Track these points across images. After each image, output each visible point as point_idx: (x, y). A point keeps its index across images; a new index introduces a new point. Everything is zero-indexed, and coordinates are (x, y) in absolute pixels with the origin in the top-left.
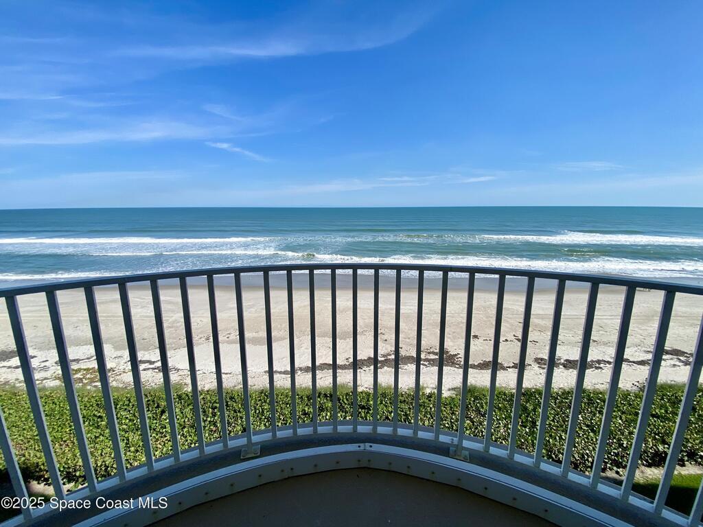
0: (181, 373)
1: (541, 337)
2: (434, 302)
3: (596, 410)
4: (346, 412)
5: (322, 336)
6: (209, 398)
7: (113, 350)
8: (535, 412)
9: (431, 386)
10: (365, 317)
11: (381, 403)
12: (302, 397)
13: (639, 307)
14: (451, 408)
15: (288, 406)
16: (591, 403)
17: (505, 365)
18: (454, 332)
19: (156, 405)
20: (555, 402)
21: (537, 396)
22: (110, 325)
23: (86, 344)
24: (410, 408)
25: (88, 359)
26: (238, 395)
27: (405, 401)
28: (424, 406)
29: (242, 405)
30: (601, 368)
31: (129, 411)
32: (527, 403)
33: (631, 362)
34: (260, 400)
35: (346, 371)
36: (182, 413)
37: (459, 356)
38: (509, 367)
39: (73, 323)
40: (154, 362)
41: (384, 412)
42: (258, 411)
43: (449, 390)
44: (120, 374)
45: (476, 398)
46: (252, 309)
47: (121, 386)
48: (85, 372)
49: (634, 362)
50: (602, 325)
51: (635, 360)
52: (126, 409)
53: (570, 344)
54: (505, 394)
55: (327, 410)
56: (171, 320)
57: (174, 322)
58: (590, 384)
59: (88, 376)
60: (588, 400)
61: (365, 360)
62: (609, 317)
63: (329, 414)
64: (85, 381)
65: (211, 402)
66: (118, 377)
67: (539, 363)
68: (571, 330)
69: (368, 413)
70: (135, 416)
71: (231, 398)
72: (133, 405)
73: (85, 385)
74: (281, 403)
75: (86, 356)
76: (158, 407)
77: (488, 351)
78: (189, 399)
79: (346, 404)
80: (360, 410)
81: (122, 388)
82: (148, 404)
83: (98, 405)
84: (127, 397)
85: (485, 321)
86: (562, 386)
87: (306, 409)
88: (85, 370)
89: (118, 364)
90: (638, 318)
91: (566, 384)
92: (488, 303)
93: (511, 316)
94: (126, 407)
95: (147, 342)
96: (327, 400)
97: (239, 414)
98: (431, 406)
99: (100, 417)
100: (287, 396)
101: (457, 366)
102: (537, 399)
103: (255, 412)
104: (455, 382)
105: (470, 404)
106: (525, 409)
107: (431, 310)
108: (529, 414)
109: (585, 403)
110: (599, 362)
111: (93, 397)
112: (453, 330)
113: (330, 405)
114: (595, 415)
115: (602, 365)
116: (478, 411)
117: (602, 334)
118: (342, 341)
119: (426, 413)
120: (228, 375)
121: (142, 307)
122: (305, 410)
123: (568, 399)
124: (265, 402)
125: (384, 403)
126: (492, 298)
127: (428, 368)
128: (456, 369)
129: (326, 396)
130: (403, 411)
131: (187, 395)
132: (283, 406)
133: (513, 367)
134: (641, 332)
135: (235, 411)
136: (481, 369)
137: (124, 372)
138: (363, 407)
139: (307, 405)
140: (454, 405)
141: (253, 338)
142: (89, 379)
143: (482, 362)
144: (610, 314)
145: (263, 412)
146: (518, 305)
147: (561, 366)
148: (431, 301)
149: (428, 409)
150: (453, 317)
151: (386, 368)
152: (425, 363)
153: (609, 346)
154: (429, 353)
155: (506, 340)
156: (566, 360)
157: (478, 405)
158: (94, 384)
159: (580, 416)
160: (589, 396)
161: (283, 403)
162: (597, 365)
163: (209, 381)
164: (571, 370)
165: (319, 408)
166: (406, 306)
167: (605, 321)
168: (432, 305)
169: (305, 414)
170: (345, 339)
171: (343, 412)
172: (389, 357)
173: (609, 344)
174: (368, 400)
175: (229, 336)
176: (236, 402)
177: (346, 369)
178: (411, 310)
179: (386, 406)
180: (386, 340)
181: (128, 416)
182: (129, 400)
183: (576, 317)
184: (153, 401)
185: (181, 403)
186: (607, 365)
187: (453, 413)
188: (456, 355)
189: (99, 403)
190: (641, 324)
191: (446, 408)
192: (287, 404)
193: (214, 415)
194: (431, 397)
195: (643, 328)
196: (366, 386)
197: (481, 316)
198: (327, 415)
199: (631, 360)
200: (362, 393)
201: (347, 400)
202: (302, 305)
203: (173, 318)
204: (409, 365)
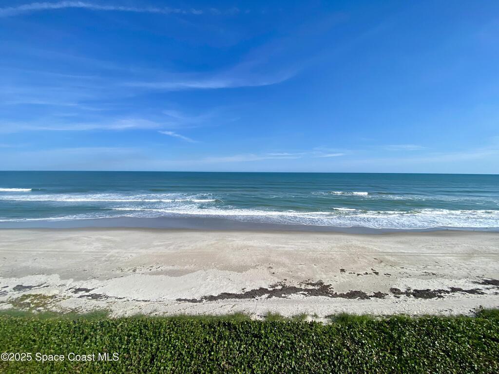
0: (109, 300)
1: (393, 271)
2: (309, 242)
3: (448, 336)
4: (241, 341)
5: (224, 269)
6: (126, 325)
7: (59, 279)
8: (400, 340)
9: (311, 313)
10: (258, 254)
11: (271, 332)
12: (204, 325)
13: (462, 247)
14: (330, 336)
15: (192, 334)
16: (444, 330)
17: (368, 295)
18: (326, 267)
19: (81, 332)
20: (415, 330)
21: (400, 325)
22: (61, 258)
23: (39, 274)
24: (295, 337)
25: (39, 286)
26: (151, 323)
27: (291, 329)
28: (307, 334)
29: (153, 333)
30: (442, 297)
31: (59, 336)
32: (392, 331)
33: (463, 291)
34: (169, 328)
35: (242, 300)
36: (102, 340)
37: (331, 287)
38: (371, 296)
39: (33, 256)
40: (90, 290)
41: (273, 341)
42: (166, 339)
43: (326, 317)
44: (60, 301)
45: (350, 327)
46: (170, 247)
47: (59, 311)
48: (33, 298)
49: (466, 291)
50: (437, 261)
51: (467, 289)
52: (56, 334)
53: (415, 276)
54: (373, 323)
55: (225, 338)
56: (108, 255)
57: (110, 257)
58: (436, 311)
59: (35, 301)
60: (440, 327)
61: (257, 290)
62: (441, 255)
63: (226, 342)
64: (32, 306)
65: (127, 330)
66: (58, 303)
67: (394, 293)
68: (414, 265)
69: (260, 341)
70: (62, 341)
71: (145, 326)
72: (62, 331)
73: (32, 309)
74: (186, 331)
75: (37, 284)
76: (82, 333)
77: (353, 282)
78: (109, 326)
79: (241, 332)
80: (253, 339)
81: (59, 313)
82: (75, 331)
83: (34, 329)
84: (59, 323)
85: (349, 258)
86: (415, 313)
87: (207, 337)
88: (33, 296)
89: (61, 292)
90: (462, 255)
91: (418, 312)
92: (350, 243)
93: (368, 254)
94: (56, 333)
95: (87, 273)
96: (225, 328)
97: (149, 342)
98: (313, 334)
99: (34, 341)
100: (192, 325)
101: (331, 295)
102: (399, 327)
103: (164, 340)
104: (330, 310)
105: (345, 332)
106: (391, 337)
107: (307, 248)
108: (395, 342)
109: (438, 330)
110: (440, 291)
111: (32, 322)
112: (325, 265)
113: (227, 334)
114: (448, 341)
115: (442, 294)
116: (352, 339)
117: (439, 268)
118: (240, 273)
119: (309, 341)
120: (147, 303)
121: (88, 244)
122: (206, 339)
123: (424, 327)
124: (173, 330)
125: (273, 331)
126: (352, 239)
127: (308, 297)
128: (329, 298)
129: (224, 324)
130: (289, 340)
131: (108, 323)
132: (188, 334)
133: (374, 296)
134: (467, 266)
135: (147, 339)
136: (350, 298)
137: (63, 299)
138: (255, 336)
139: (208, 333)
140: (332, 333)
141: (170, 270)
142: (35, 303)
143: (349, 292)
144: (441, 252)
145: (170, 340)
146: (372, 245)
147: (412, 296)
148: (307, 241)
149: (311, 337)
150: (325, 254)
151: (274, 297)
152: (305, 293)
153: (445, 278)
154: (308, 284)
155: (367, 273)
156: (415, 290)
157: (352, 333)
158: (38, 309)
159: (436, 342)
160: (441, 323)
161: (188, 332)
162: (439, 294)
163: (130, 307)
164: (420, 299)
165: (218, 336)
166: (288, 245)
167: (439, 258)
168: (307, 244)
169: (206, 342)
170: (242, 272)
171: (238, 340)
172: (276, 288)
173: (445, 277)
174: (260, 329)
175: (151, 268)
176: (148, 330)
177: (242, 298)
178: (292, 248)
179: (275, 335)
180: (274, 273)
181: (56, 341)
182: (60, 327)
183: (416, 254)
184: (79, 328)
185: (102, 330)
186: (447, 294)
187: (332, 342)
188: (328, 286)
189: (36, 327)
190: (465, 259)
191: (325, 336)
192: (192, 332)
193: (128, 342)
194: (312, 326)
195: (468, 263)
196: (258, 314)
197: (345, 253)
198: (225, 343)
199: (463, 290)
200: (255, 322)
201: (242, 329)
202: (210, 243)
203: (110, 253)
204: (292, 294)
